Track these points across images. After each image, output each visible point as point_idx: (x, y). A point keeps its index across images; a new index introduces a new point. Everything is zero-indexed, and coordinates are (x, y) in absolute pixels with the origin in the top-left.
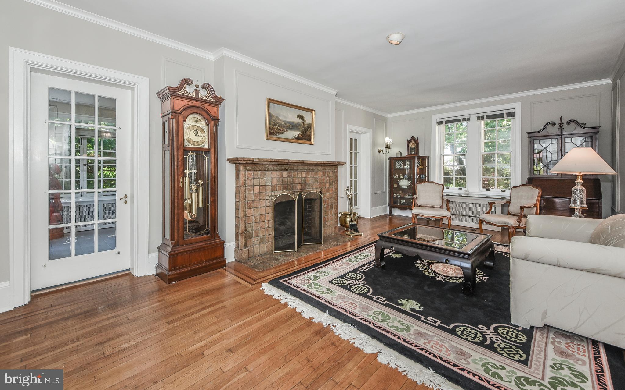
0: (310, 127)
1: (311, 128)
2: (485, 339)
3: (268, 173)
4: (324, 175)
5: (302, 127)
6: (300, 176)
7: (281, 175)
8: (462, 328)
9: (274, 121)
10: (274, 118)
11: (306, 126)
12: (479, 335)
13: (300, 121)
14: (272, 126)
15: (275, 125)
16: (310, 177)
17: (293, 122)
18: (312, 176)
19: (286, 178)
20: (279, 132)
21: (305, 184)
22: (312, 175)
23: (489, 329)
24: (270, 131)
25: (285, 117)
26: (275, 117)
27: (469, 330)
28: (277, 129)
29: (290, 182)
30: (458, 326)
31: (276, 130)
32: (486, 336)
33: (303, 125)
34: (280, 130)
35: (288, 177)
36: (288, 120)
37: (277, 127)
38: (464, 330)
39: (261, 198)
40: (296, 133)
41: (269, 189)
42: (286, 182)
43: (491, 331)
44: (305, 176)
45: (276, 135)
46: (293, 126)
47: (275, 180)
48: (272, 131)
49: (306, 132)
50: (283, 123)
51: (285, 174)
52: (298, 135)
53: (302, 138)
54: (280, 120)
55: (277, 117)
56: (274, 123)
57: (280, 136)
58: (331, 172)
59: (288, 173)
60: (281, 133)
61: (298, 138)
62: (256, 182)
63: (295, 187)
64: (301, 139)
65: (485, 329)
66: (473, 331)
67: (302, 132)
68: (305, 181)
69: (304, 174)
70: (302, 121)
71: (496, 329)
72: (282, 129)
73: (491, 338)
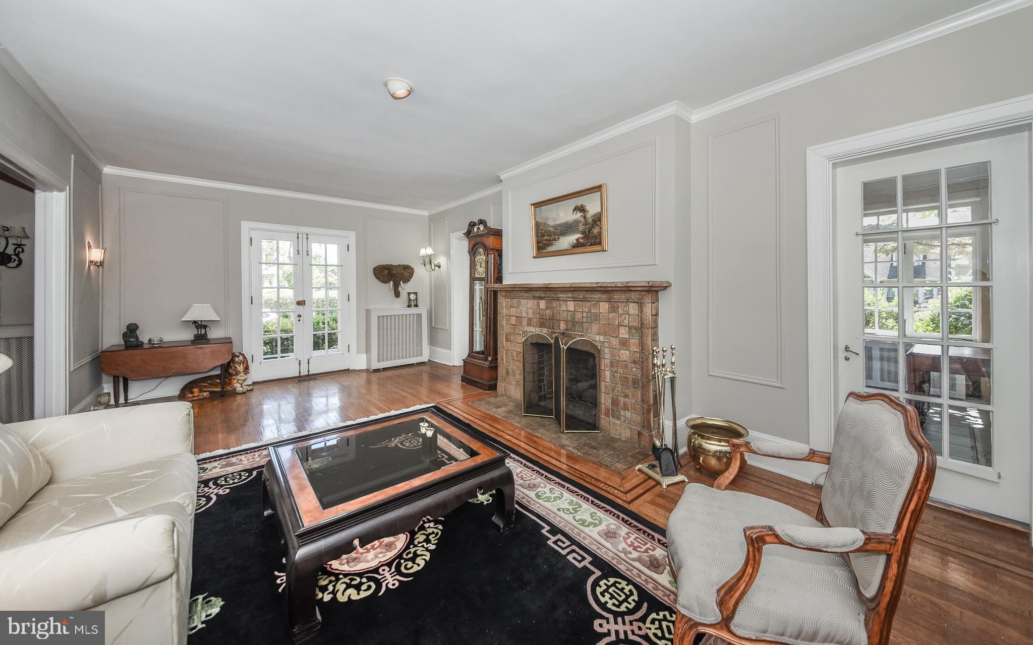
0: (598, 219)
1: (600, 221)
2: (215, 484)
3: (523, 302)
4: (613, 309)
5: (583, 225)
6: (563, 308)
7: (538, 305)
8: (243, 478)
9: (542, 230)
10: (541, 227)
11: (590, 220)
12: (223, 483)
13: (578, 215)
14: (540, 238)
15: (543, 236)
16: (583, 312)
17: (567, 223)
18: (586, 310)
19: (544, 309)
20: (549, 243)
21: (573, 323)
22: (586, 307)
23: (216, 494)
24: (538, 246)
25: (554, 219)
26: (543, 225)
27: (236, 481)
28: (547, 240)
29: (549, 317)
30: (248, 477)
31: (544, 242)
32: (215, 487)
33: (583, 220)
34: (550, 241)
35: (547, 308)
36: (558, 222)
37: (545, 238)
38: (240, 478)
39: (517, 332)
40: (572, 238)
41: (525, 322)
42: (543, 315)
43: (214, 494)
44: (572, 309)
45: (545, 249)
46: (566, 229)
47: (530, 311)
48: (541, 245)
49: (590, 230)
50: (552, 230)
51: (543, 304)
52: (577, 240)
53: (583, 243)
54: (548, 226)
55: (545, 224)
56: (542, 234)
57: (550, 249)
58: (631, 305)
59: (547, 303)
60: (551, 245)
61: (578, 245)
62: (513, 311)
63: (556, 325)
64: (583, 245)
65: (221, 492)
66: (231, 482)
67: (583, 233)
68: (573, 318)
69: (571, 306)
70: (581, 214)
71: (209, 499)
72: (552, 238)
73: (210, 488)
